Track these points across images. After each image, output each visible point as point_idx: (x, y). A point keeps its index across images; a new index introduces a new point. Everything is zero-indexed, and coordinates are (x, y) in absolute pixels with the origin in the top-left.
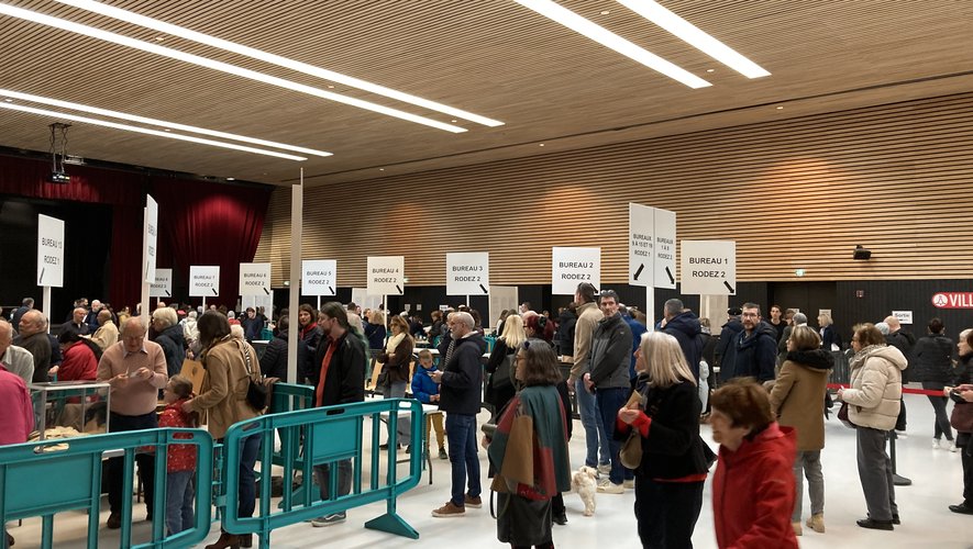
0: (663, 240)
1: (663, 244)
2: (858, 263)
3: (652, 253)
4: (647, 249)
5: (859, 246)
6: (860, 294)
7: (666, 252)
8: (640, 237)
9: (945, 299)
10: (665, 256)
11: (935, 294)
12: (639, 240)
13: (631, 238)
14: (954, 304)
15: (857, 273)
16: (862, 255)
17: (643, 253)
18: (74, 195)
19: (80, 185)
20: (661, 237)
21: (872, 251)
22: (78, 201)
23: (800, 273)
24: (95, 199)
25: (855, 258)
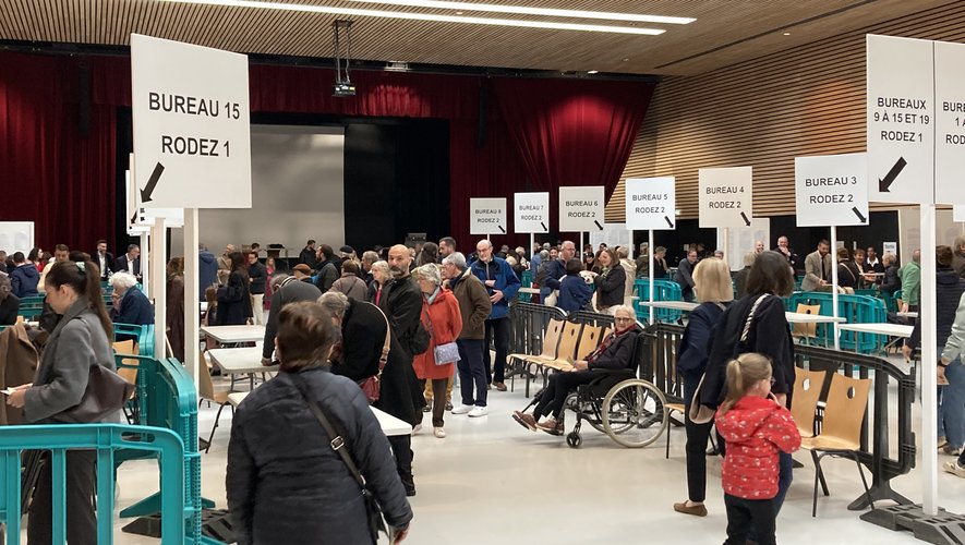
0: (959, 106)
3: (928, 136)
8: (896, 102)
12: (893, 110)
13: (872, 107)
17: (905, 137)
18: (402, 109)
19: (407, 96)
20: (954, 100)
22: (407, 117)
24: (426, 113)
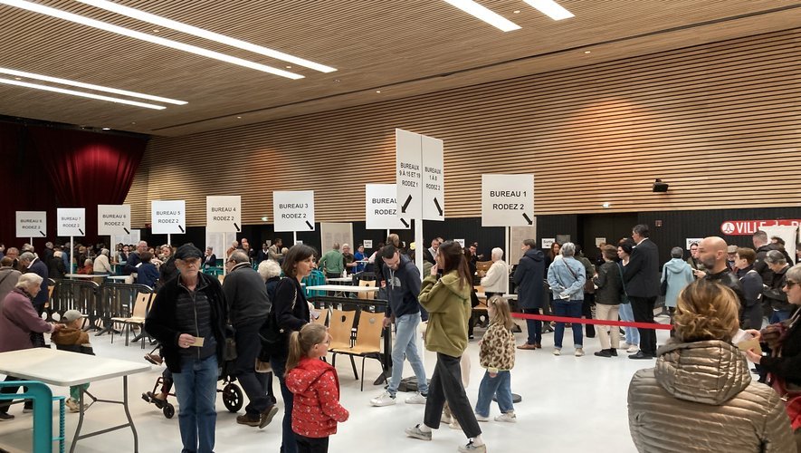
0: (431, 170)
1: (431, 173)
2: (657, 195)
3: (420, 184)
4: (415, 179)
5: (658, 180)
6: (659, 224)
7: (433, 182)
8: (408, 166)
9: (732, 227)
10: (433, 187)
11: (723, 222)
12: (407, 170)
13: (398, 168)
14: (740, 231)
15: (656, 204)
16: (661, 188)
17: (411, 184)
20: (429, 167)
21: (669, 184)
23: (606, 205)
25: (654, 191)
